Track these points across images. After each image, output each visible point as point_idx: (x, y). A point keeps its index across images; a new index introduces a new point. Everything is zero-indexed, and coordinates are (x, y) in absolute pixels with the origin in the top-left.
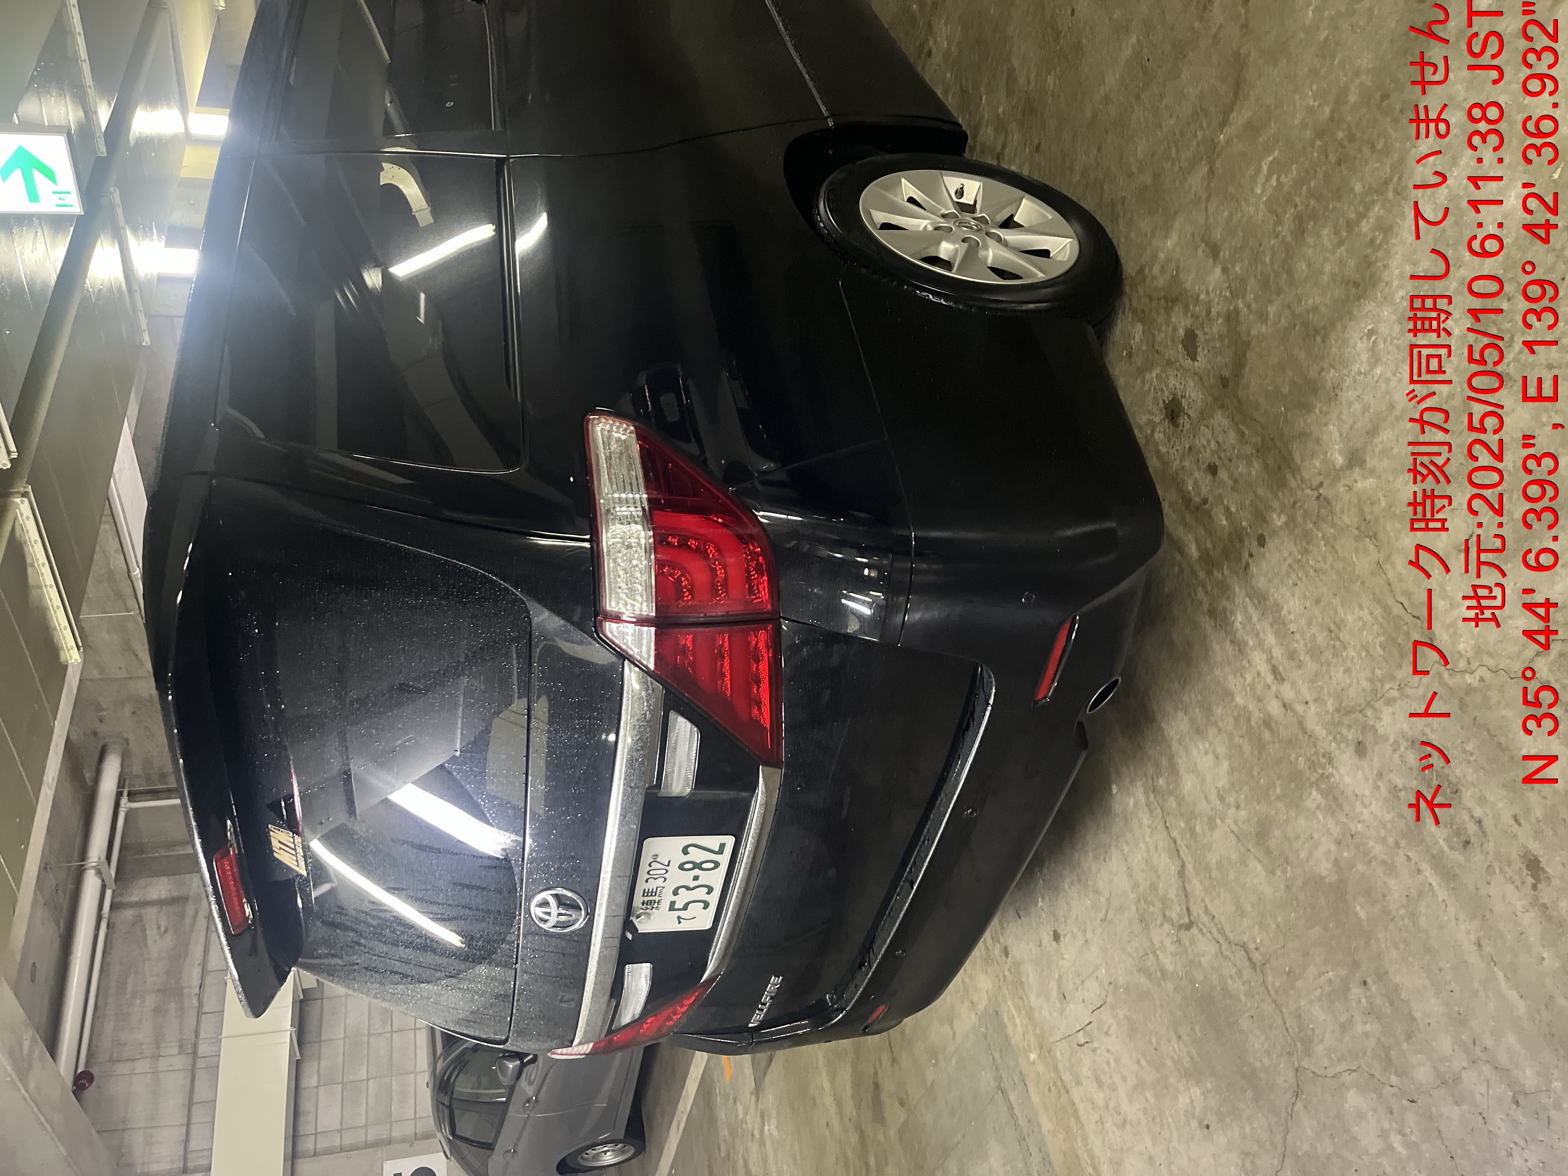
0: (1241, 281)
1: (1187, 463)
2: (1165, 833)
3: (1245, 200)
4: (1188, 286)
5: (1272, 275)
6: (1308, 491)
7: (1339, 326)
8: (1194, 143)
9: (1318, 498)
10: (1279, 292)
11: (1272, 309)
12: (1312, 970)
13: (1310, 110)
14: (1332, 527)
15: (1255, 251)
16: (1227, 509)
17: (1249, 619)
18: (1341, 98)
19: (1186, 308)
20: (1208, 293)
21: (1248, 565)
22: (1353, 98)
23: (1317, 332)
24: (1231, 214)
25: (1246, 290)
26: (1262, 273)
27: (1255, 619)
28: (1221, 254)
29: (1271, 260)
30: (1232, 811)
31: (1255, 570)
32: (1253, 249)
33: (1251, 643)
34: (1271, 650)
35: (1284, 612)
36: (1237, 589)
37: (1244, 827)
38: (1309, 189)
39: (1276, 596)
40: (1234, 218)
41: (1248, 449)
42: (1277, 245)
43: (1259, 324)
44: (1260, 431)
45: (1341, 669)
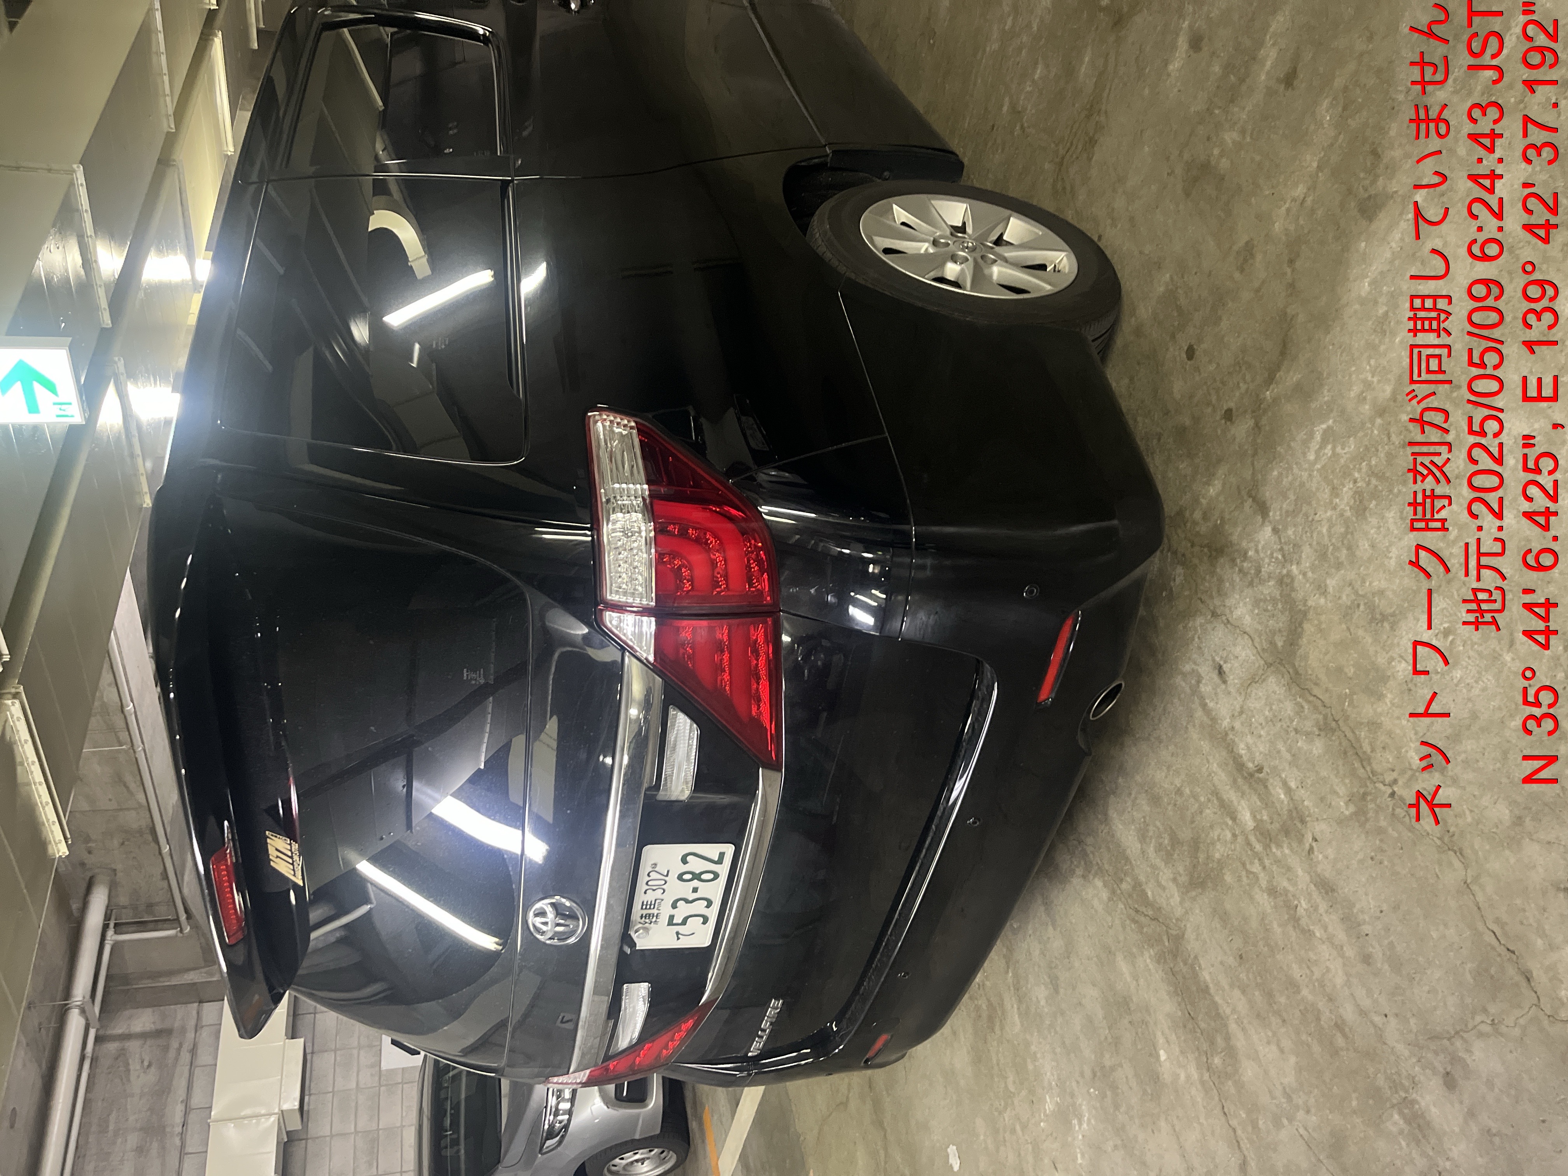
0: (1294, 545)
1: (1237, 725)
2: (1223, 1120)
3: (1296, 463)
4: (1235, 538)
5: (1331, 548)
6: (1380, 786)
7: (1410, 616)
8: (1237, 394)
9: (1393, 794)
10: (1339, 566)
11: (1331, 583)
13: (1369, 385)
14: (1410, 831)
15: (1310, 519)
16: (1285, 784)
17: (1316, 908)
19: (1233, 560)
20: (1257, 551)
21: (1311, 850)
23: (1384, 618)
24: (1280, 474)
25: (1300, 557)
26: (1318, 543)
27: (1322, 910)
28: (1271, 514)
29: (1329, 532)
30: (1301, 1114)
31: (1320, 856)
32: (1307, 517)
33: (1318, 935)
34: (1342, 947)
35: (1355, 911)
36: (1300, 872)
37: (1315, 1135)
38: (1369, 466)
39: (1346, 890)
40: (1285, 480)
41: (1308, 725)
42: (1334, 517)
43: (1317, 596)
44: (1321, 708)
45: (1426, 988)
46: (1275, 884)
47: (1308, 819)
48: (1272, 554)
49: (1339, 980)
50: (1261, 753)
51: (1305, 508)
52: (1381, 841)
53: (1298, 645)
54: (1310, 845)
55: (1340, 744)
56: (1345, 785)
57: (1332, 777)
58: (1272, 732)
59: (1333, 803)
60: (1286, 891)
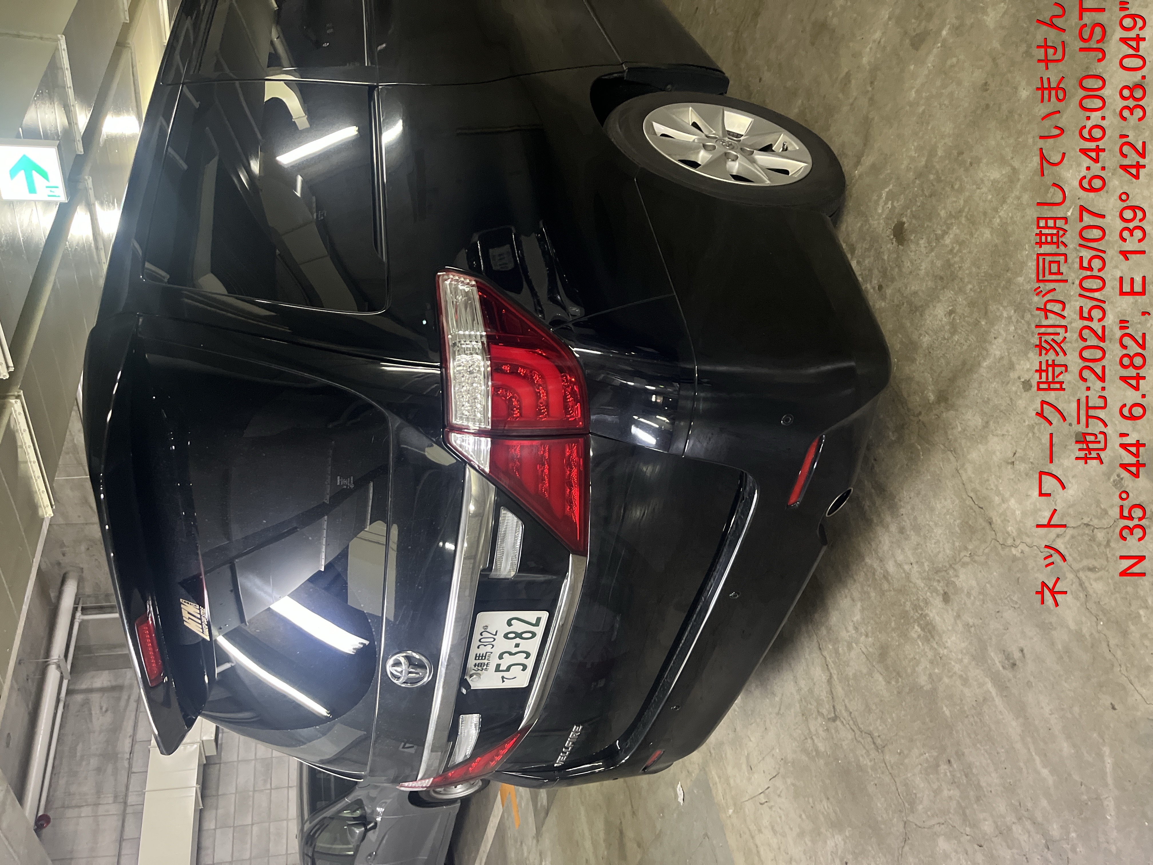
2: (819, 652)
5: (889, 268)
6: (912, 417)
7: (931, 306)
9: (918, 422)
10: (893, 280)
11: (888, 292)
12: (915, 752)
13: (912, 159)
14: (928, 443)
18: (932, 153)
21: (873, 467)
22: (940, 153)
23: (917, 309)
30: (863, 638)
31: (878, 470)
32: (876, 250)
35: (896, 501)
37: (871, 650)
38: (912, 211)
45: (933, 541)
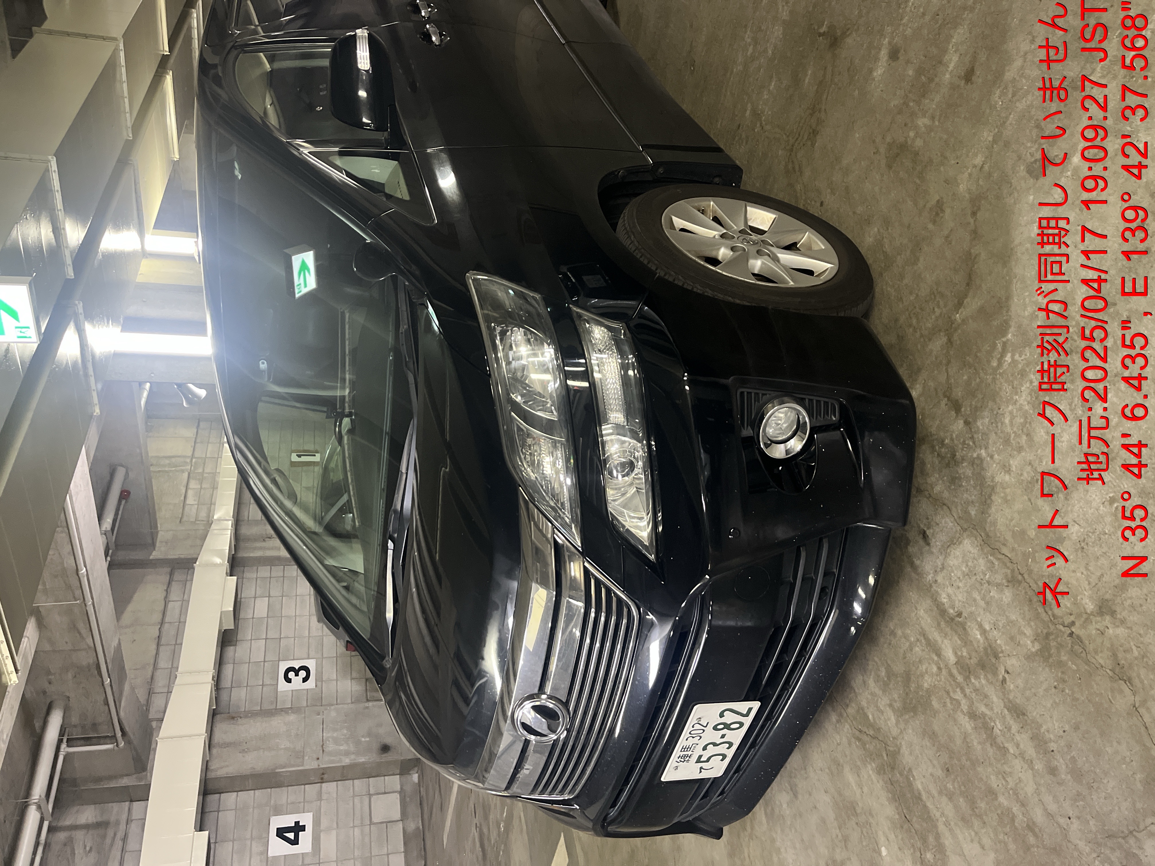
0: (983, 434)
1: (940, 579)
3: (982, 369)
4: (933, 430)
5: (1013, 435)
6: (1061, 627)
8: (933, 317)
9: (1071, 634)
14: (1087, 664)
15: (995, 413)
16: (980, 626)
17: (1009, 729)
19: (933, 447)
21: (1004, 680)
24: (969, 378)
25: (988, 443)
26: (1002, 432)
27: (1014, 730)
28: (963, 409)
29: (1011, 422)
33: (1011, 751)
34: (1032, 761)
35: (1042, 730)
36: (995, 699)
39: (1035, 714)
40: (973, 382)
41: (998, 578)
42: (1015, 411)
43: (1003, 473)
44: (1009, 564)
45: (1103, 795)
46: (974, 709)
47: (1001, 655)
48: (964, 441)
49: (1030, 788)
50: (959, 601)
51: (990, 404)
52: (1063, 673)
53: (988, 513)
54: (1003, 676)
55: (1026, 593)
56: (1031, 626)
57: (1020, 620)
58: (969, 584)
59: (1021, 642)
60: (984, 715)
